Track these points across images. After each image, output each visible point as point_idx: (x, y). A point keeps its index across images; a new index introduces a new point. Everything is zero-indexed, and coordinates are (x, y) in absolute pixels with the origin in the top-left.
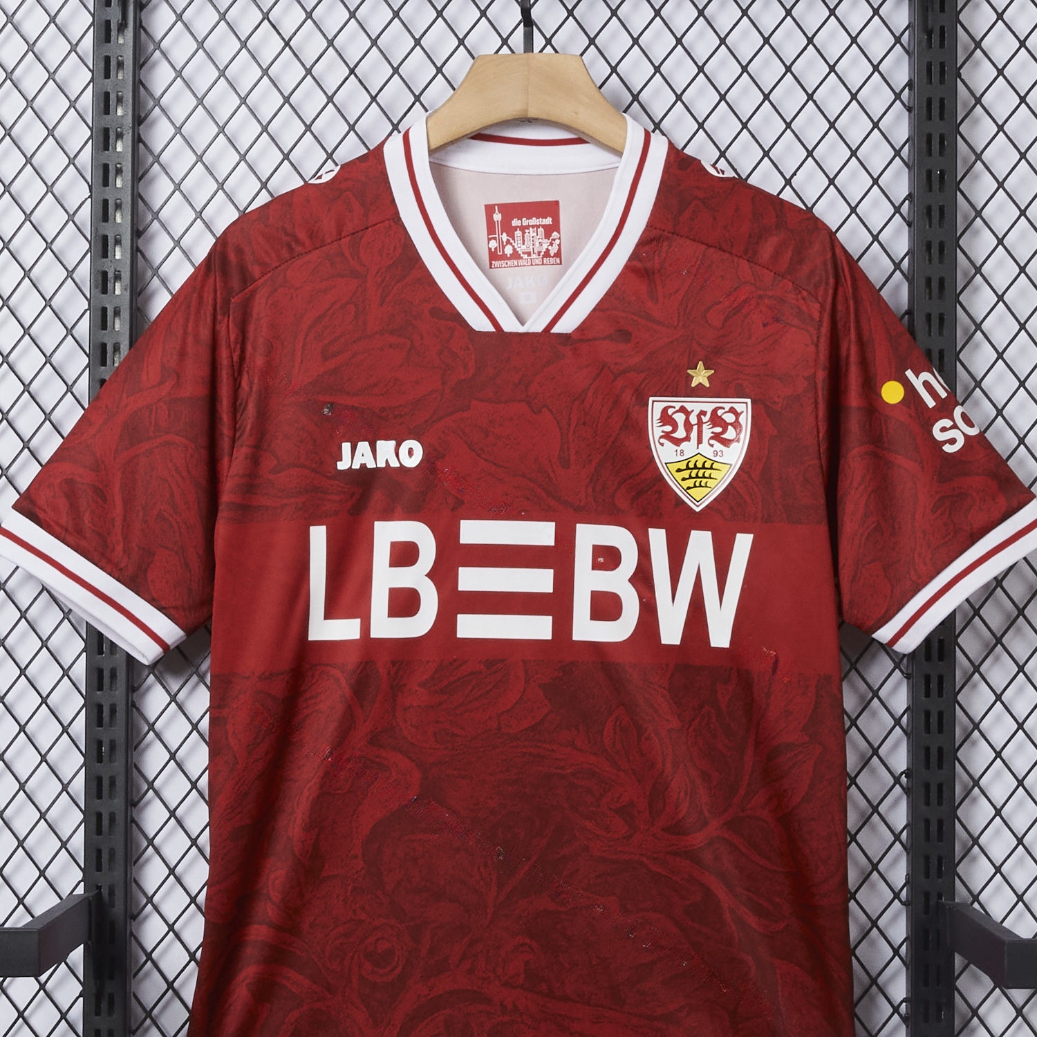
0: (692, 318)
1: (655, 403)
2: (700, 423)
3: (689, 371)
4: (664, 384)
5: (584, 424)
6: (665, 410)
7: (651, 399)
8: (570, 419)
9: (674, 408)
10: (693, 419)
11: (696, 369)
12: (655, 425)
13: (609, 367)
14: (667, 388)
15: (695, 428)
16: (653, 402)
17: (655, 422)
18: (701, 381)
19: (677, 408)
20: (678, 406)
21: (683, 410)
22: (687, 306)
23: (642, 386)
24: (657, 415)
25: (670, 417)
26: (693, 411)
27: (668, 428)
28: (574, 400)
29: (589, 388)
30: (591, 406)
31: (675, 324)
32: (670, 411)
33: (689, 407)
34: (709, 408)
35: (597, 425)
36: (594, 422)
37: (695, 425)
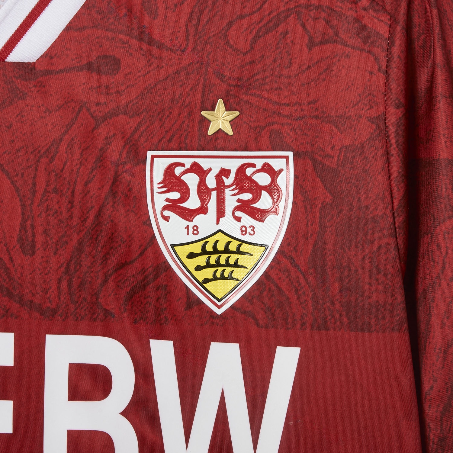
0: (205, 38)
1: (155, 159)
2: (221, 187)
3: (204, 113)
4: (167, 132)
5: (55, 191)
6: (170, 169)
7: (150, 153)
8: (34, 184)
9: (183, 165)
10: (211, 181)
11: (213, 109)
12: (156, 190)
13: (88, 110)
14: (173, 136)
15: (214, 194)
16: (153, 157)
17: (156, 186)
18: (221, 128)
19: (188, 166)
20: (188, 163)
21: (196, 168)
22: (199, 21)
23: (136, 136)
24: (159, 176)
25: (178, 179)
26: (210, 170)
27: (175, 195)
28: (41, 157)
29: (61, 140)
30: (65, 164)
31: (184, 45)
32: (178, 171)
33: (205, 164)
34: (233, 165)
35: (73, 192)
36: (68, 189)
37: (213, 190)
